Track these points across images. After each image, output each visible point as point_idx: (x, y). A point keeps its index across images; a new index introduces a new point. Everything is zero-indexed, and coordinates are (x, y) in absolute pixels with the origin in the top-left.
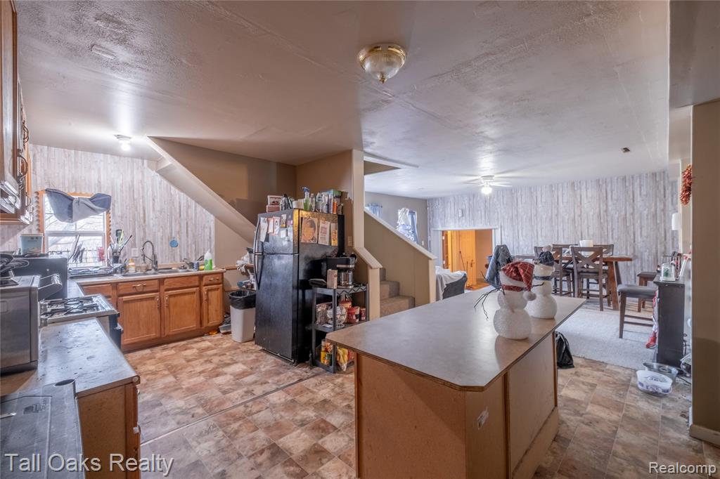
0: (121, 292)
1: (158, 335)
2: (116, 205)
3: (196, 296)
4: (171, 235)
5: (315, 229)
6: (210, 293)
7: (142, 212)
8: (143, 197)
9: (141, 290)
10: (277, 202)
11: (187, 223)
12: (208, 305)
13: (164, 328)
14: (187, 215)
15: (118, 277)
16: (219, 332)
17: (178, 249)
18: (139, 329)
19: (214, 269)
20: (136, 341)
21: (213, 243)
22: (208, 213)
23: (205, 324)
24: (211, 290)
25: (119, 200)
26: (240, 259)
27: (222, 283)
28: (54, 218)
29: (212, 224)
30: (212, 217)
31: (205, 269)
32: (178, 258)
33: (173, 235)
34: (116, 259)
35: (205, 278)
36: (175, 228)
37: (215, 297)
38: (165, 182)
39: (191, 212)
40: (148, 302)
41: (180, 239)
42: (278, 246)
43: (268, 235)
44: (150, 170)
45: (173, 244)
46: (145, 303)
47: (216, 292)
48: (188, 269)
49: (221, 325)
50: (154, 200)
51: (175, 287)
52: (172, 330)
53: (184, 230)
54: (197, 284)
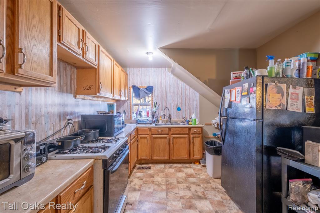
0: (153, 133)
1: (168, 158)
2: (155, 91)
3: (187, 140)
4: (178, 105)
5: (283, 95)
6: (194, 139)
7: (165, 94)
8: (165, 86)
9: (161, 133)
10: (239, 76)
11: (185, 98)
12: (193, 146)
13: (171, 155)
14: (185, 94)
15: (153, 125)
16: (200, 163)
17: (180, 112)
18: (160, 153)
19: (198, 124)
20: (158, 159)
21: (199, 109)
22: (196, 92)
23: (192, 157)
24: (195, 137)
25: (156, 89)
26: (214, 119)
27: (202, 134)
28: (134, 98)
29: (198, 98)
30: (198, 94)
31: (192, 125)
32: (181, 117)
33: (179, 105)
34: (153, 116)
35: (192, 129)
36: (180, 101)
37: (198, 142)
38: (175, 78)
39: (187, 92)
40: (164, 139)
41: (182, 106)
42: (240, 112)
43: (230, 103)
44: (168, 73)
45: (179, 109)
46: (162, 140)
47: (198, 139)
48: (185, 123)
49: (201, 159)
50: (170, 87)
51: (176, 133)
52: (175, 157)
53: (184, 102)
54: (187, 133)
